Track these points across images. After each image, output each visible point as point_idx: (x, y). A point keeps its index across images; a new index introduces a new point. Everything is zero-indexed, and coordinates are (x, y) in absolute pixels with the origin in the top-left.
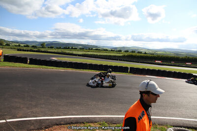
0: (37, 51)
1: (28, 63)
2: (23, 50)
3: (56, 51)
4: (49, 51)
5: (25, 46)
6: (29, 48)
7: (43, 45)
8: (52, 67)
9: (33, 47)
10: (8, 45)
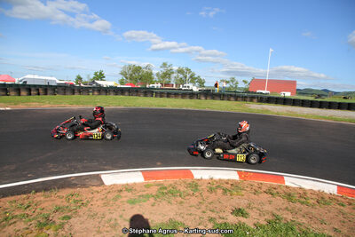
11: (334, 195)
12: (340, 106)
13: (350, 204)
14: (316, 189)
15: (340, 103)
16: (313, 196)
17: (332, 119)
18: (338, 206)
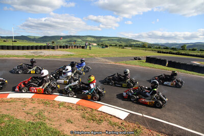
0: (176, 54)
1: (167, 65)
2: (163, 53)
3: (199, 54)
4: (190, 53)
6: (168, 51)
7: (183, 47)
8: (193, 72)
9: (173, 49)
10: (150, 47)
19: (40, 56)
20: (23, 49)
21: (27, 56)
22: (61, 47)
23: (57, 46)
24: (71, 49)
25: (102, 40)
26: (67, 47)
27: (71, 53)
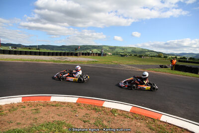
5: (181, 58)
11: (20, 103)
12: (26, 53)
13: (28, 105)
14: (9, 103)
15: (26, 52)
16: (7, 108)
17: (21, 60)
18: (22, 109)
19: (66, 61)
20: (52, 55)
21: (54, 61)
22: (83, 54)
23: (80, 53)
24: (92, 57)
25: (116, 50)
26: (88, 54)
27: (94, 60)
